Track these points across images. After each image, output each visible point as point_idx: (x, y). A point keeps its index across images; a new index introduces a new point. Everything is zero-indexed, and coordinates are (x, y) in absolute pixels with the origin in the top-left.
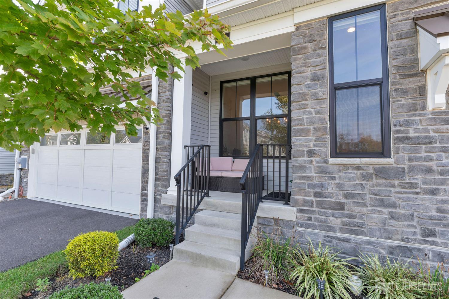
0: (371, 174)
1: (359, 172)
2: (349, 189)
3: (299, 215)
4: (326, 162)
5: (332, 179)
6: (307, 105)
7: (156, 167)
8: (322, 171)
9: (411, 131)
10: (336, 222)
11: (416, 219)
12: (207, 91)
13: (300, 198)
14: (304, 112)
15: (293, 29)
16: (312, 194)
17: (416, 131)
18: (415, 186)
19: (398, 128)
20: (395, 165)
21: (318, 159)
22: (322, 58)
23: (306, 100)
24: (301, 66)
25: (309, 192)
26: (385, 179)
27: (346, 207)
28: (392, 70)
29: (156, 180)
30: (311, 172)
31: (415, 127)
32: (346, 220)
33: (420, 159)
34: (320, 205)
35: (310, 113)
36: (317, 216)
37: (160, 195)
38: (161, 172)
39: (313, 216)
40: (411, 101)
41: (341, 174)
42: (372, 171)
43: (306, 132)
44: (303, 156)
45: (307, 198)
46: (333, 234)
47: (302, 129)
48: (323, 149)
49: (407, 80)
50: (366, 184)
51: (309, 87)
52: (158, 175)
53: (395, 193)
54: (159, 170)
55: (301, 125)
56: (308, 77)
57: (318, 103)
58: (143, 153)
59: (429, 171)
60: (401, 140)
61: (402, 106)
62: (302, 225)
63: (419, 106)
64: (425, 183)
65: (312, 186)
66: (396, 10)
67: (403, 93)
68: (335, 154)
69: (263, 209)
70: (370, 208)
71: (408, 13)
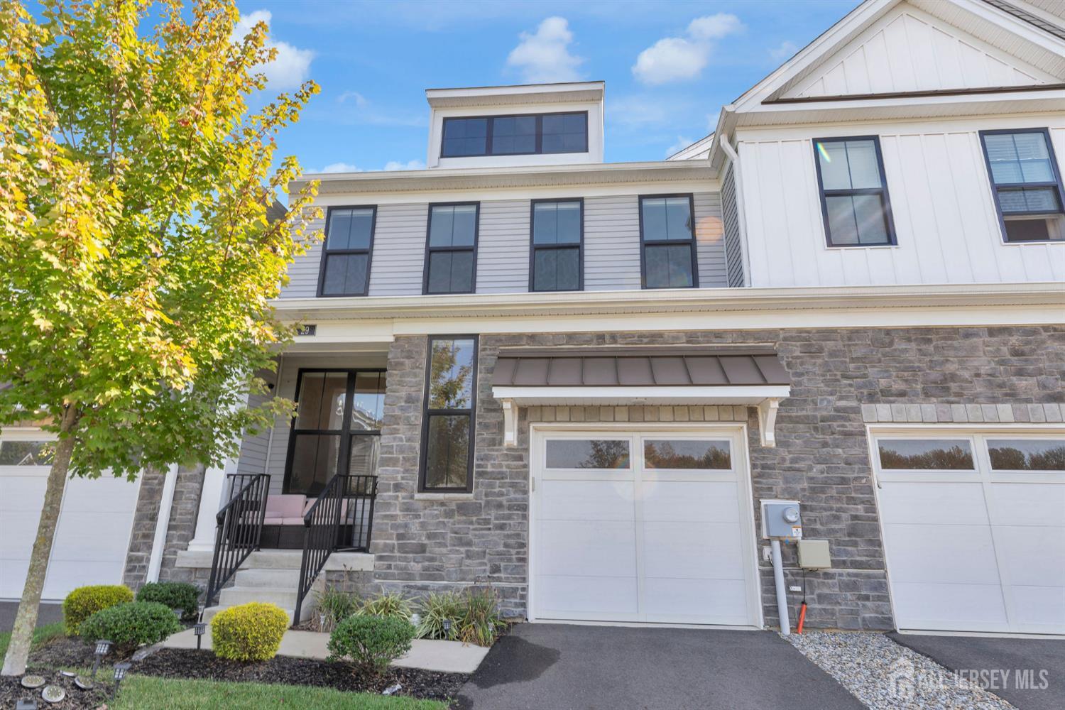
0: (453, 511)
1: (443, 509)
2: (432, 528)
3: (377, 563)
4: (412, 497)
5: (417, 518)
6: (398, 430)
7: (172, 507)
8: (407, 508)
9: (489, 466)
10: (416, 567)
11: (487, 556)
12: (274, 383)
13: (381, 542)
14: (395, 439)
15: (392, 339)
16: (395, 536)
17: (493, 466)
18: (487, 521)
19: (480, 462)
20: (474, 501)
21: (405, 494)
22: (418, 379)
23: (398, 424)
24: (396, 385)
25: (392, 534)
26: (465, 515)
27: (428, 550)
28: (478, 404)
29: (170, 528)
30: (395, 510)
31: (492, 462)
32: (427, 563)
33: (494, 494)
34: (402, 548)
35: (401, 440)
36: (398, 563)
37: (175, 553)
38: (181, 514)
39: (393, 563)
40: (490, 436)
41: (427, 511)
42: (454, 507)
43: (395, 462)
44: (389, 490)
45: (388, 541)
46: (412, 583)
47: (390, 458)
48: (411, 483)
49: (489, 414)
50: (448, 522)
51: (402, 409)
52: (174, 520)
53: (474, 530)
54: (179, 511)
55: (390, 453)
56: (401, 398)
57: (409, 429)
59: (500, 506)
60: (481, 474)
61: (484, 440)
62: (380, 576)
63: (497, 441)
64: (496, 519)
65: (395, 527)
66: (486, 344)
67: (486, 426)
68: (423, 488)
69: (334, 560)
70: (449, 548)
71: (495, 349)
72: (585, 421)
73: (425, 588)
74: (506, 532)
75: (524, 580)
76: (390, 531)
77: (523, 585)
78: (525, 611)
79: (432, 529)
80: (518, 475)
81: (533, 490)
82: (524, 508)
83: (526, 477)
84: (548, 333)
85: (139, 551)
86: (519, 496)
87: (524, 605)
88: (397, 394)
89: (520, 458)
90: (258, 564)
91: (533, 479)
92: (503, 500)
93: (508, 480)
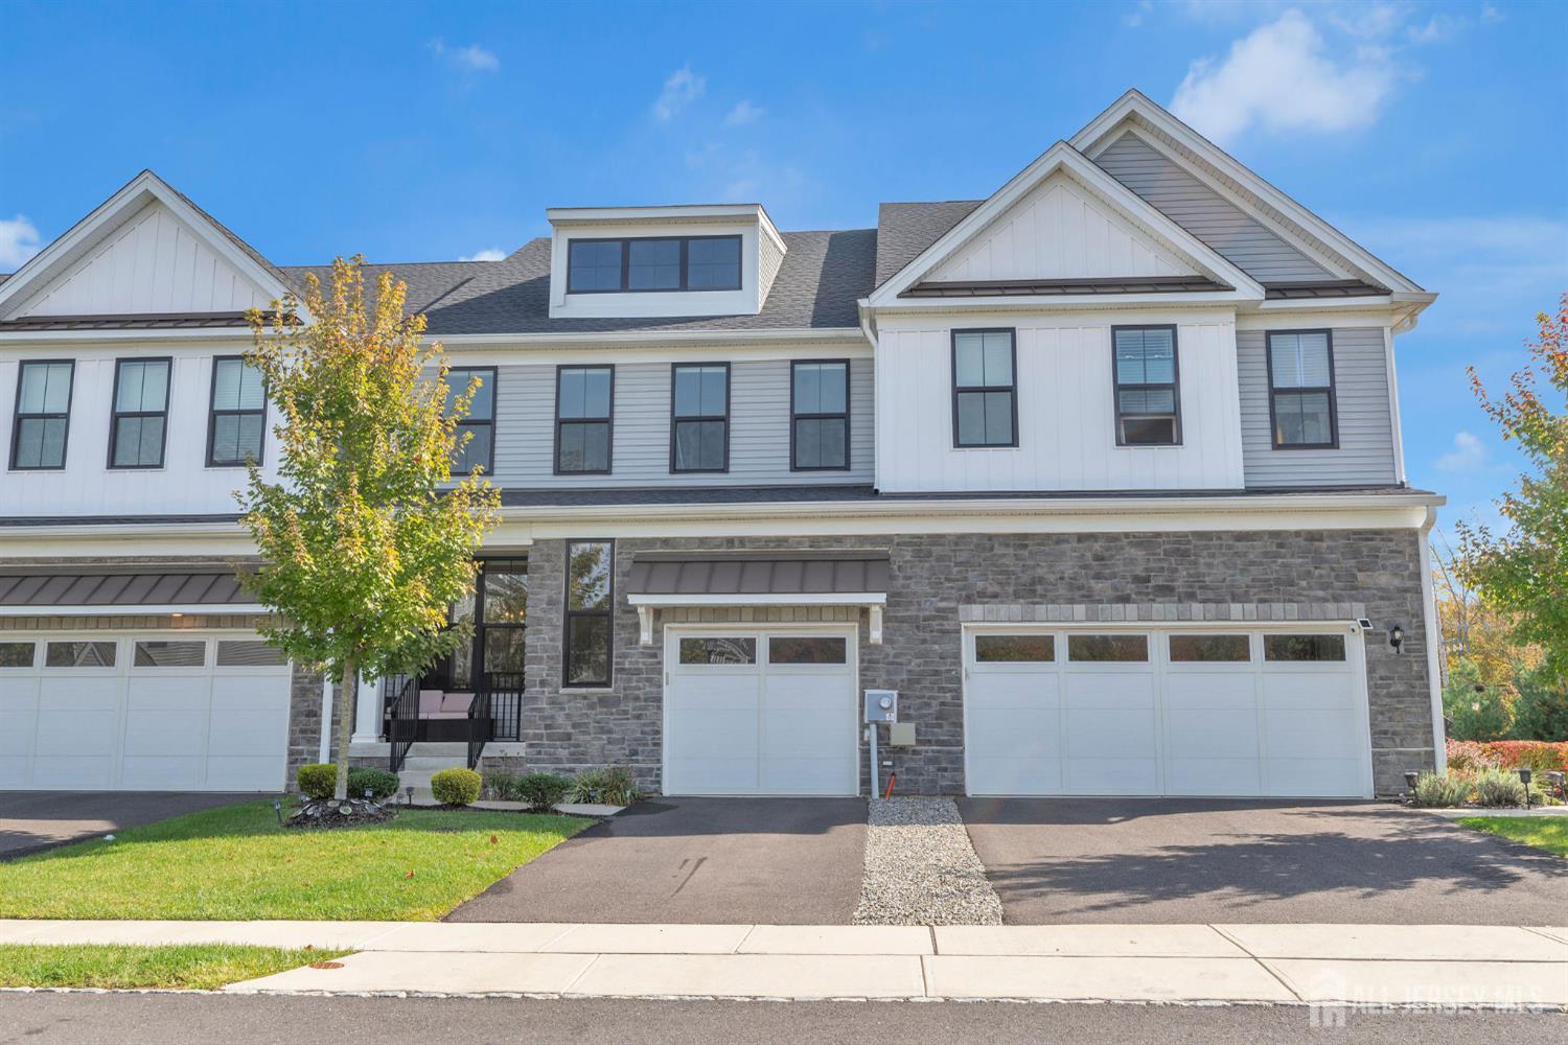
0: (594, 703)
1: (585, 702)
3: (529, 750)
4: (557, 692)
5: (562, 710)
6: (541, 630)
7: (334, 705)
8: (553, 702)
9: (627, 663)
10: (563, 753)
11: (626, 742)
13: (531, 731)
14: (538, 638)
15: (531, 543)
16: (543, 727)
17: (631, 663)
18: (625, 712)
19: (618, 660)
20: (614, 694)
21: (550, 689)
22: (558, 582)
23: (541, 625)
24: (538, 587)
25: (540, 725)
26: (605, 707)
27: (573, 738)
29: (334, 722)
30: (542, 704)
31: (629, 659)
32: (572, 749)
33: (631, 688)
34: (550, 737)
35: (544, 639)
36: (547, 749)
37: (341, 744)
39: (542, 750)
40: (627, 636)
41: (572, 704)
42: (596, 700)
43: (539, 660)
44: (535, 686)
45: (536, 731)
46: (561, 766)
47: (535, 657)
48: (556, 679)
49: (626, 617)
50: (591, 713)
51: (544, 611)
52: (337, 715)
53: (614, 720)
55: (535, 653)
56: (543, 600)
57: (552, 630)
58: (293, 683)
59: (637, 698)
60: (621, 670)
61: (621, 639)
62: (531, 761)
63: (633, 641)
64: (634, 710)
65: (543, 718)
66: (621, 548)
67: (623, 627)
68: (567, 684)
69: (489, 748)
70: (593, 736)
71: (630, 553)
72: (714, 622)
73: (572, 770)
74: (643, 721)
75: (659, 761)
76: (538, 722)
77: (658, 765)
78: (660, 787)
79: (576, 719)
80: (653, 671)
81: (667, 684)
82: (659, 700)
83: (660, 672)
84: (682, 538)
85: (298, 745)
86: (654, 690)
87: (659, 782)
88: (538, 597)
89: (655, 656)
90: (420, 753)
91: (667, 674)
92: (640, 693)
93: (644, 676)
